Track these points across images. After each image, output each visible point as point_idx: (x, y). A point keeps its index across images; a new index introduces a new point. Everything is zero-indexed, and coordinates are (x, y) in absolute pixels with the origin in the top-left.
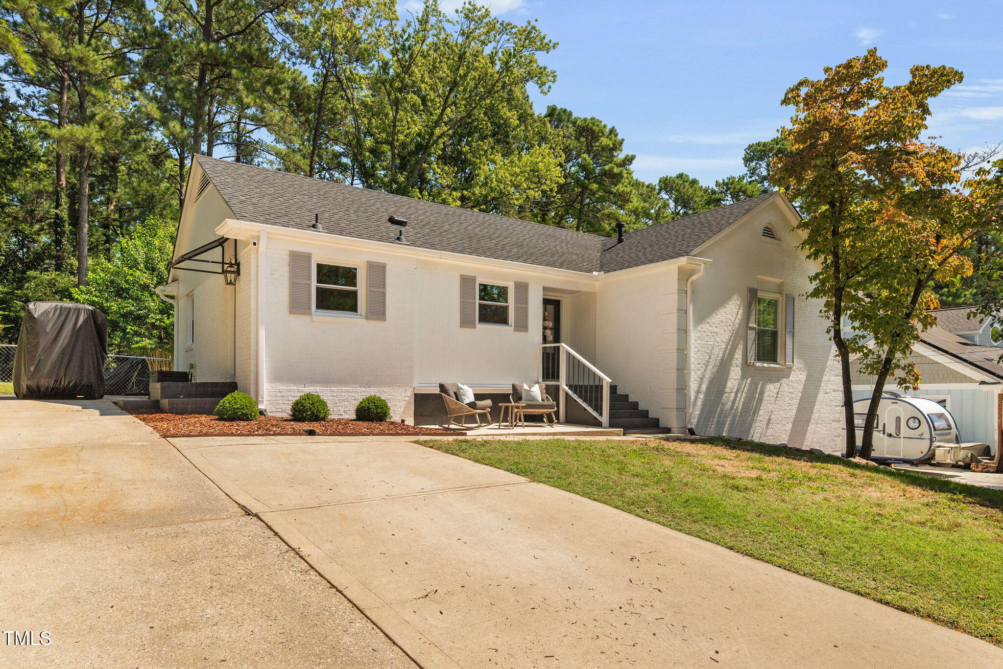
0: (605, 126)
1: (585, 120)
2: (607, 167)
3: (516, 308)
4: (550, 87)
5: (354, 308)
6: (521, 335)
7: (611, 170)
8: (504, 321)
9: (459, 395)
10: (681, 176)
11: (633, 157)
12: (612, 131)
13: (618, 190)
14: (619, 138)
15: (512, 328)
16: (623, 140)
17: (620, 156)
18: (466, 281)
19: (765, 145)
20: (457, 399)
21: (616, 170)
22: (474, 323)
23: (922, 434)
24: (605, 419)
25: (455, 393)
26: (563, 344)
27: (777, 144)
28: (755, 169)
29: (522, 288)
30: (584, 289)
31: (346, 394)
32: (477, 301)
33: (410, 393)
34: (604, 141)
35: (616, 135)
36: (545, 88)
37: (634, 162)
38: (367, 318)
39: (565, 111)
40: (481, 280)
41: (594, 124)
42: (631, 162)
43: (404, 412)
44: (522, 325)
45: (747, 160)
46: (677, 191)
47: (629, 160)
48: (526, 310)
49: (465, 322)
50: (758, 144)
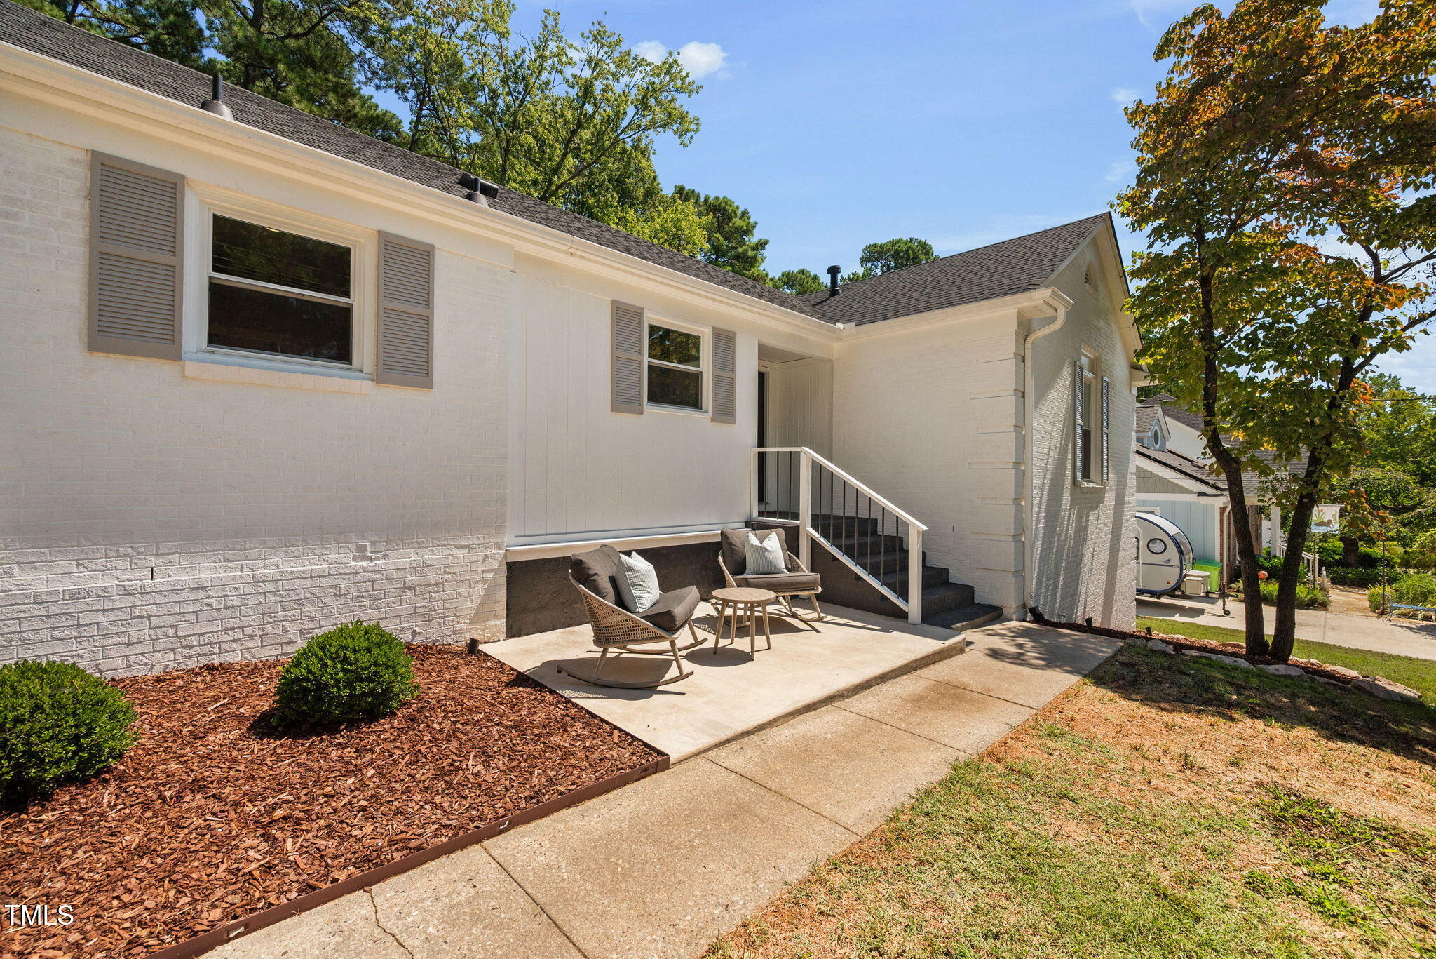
0: (737, 207)
1: (717, 198)
2: (740, 250)
3: (715, 377)
4: (692, 138)
5: (342, 353)
6: (724, 428)
7: (745, 253)
8: (693, 401)
9: (623, 587)
10: (802, 271)
11: (766, 242)
12: (744, 213)
13: (753, 274)
14: (752, 220)
15: (709, 416)
16: (756, 223)
17: (753, 240)
18: (624, 315)
19: (881, 246)
20: (620, 602)
21: (750, 253)
22: (640, 404)
23: (1169, 561)
24: (913, 605)
25: (613, 580)
26: (806, 449)
27: (893, 246)
28: (870, 270)
29: (726, 341)
30: (817, 353)
31: (308, 582)
32: (646, 360)
33: (496, 561)
34: (737, 222)
35: (749, 218)
36: (686, 140)
37: (767, 246)
38: (377, 379)
39: (693, 191)
40: (652, 317)
41: (726, 203)
42: (764, 248)
43: (480, 616)
44: (725, 412)
45: (864, 260)
46: (800, 285)
47: (762, 245)
48: (732, 382)
49: (622, 401)
50: (875, 246)
